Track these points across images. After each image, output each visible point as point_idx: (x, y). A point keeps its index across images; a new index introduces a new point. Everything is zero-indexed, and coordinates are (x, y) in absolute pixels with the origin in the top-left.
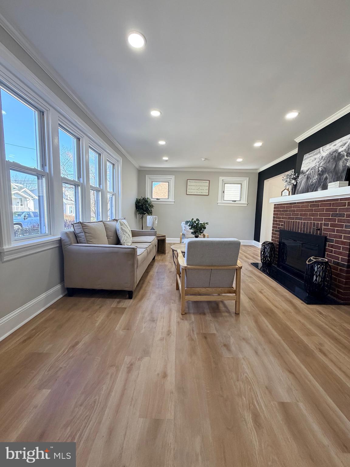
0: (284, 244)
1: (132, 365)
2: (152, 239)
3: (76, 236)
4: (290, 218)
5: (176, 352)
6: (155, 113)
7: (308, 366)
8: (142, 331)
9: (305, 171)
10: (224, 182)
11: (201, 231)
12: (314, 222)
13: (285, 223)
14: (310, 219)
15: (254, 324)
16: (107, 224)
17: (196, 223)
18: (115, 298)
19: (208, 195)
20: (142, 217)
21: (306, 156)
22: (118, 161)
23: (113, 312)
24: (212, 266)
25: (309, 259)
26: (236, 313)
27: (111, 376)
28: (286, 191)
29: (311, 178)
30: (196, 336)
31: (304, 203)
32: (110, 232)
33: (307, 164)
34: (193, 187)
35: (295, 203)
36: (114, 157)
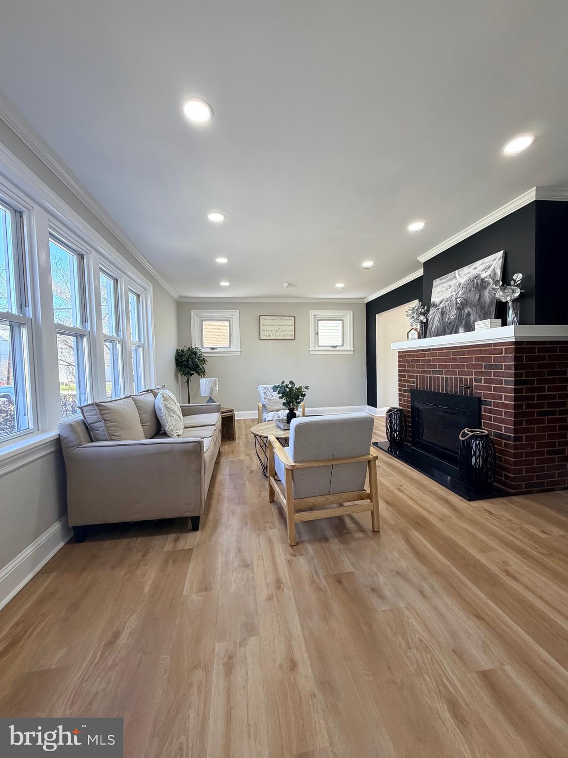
0: (418, 410)
1: (230, 657)
2: (215, 418)
3: (87, 428)
4: (424, 372)
5: (299, 617)
6: (216, 217)
7: (498, 601)
8: (233, 589)
9: (438, 304)
10: (317, 319)
11: (299, 401)
12: (460, 376)
13: (417, 379)
14: (455, 373)
15: (405, 545)
16: (140, 401)
17: (288, 388)
18: (168, 533)
19: (294, 339)
20: (188, 381)
21: (436, 282)
22: (145, 289)
23: (171, 561)
24: (334, 459)
25: (462, 432)
26: (374, 531)
27: (199, 687)
28: (413, 331)
29: (447, 313)
30: (324, 581)
31: (443, 350)
32: (145, 414)
33: (439, 293)
34: (270, 328)
35: (430, 350)
36: (140, 282)
